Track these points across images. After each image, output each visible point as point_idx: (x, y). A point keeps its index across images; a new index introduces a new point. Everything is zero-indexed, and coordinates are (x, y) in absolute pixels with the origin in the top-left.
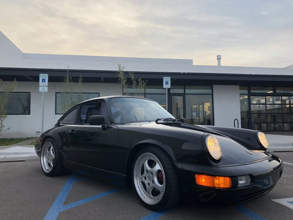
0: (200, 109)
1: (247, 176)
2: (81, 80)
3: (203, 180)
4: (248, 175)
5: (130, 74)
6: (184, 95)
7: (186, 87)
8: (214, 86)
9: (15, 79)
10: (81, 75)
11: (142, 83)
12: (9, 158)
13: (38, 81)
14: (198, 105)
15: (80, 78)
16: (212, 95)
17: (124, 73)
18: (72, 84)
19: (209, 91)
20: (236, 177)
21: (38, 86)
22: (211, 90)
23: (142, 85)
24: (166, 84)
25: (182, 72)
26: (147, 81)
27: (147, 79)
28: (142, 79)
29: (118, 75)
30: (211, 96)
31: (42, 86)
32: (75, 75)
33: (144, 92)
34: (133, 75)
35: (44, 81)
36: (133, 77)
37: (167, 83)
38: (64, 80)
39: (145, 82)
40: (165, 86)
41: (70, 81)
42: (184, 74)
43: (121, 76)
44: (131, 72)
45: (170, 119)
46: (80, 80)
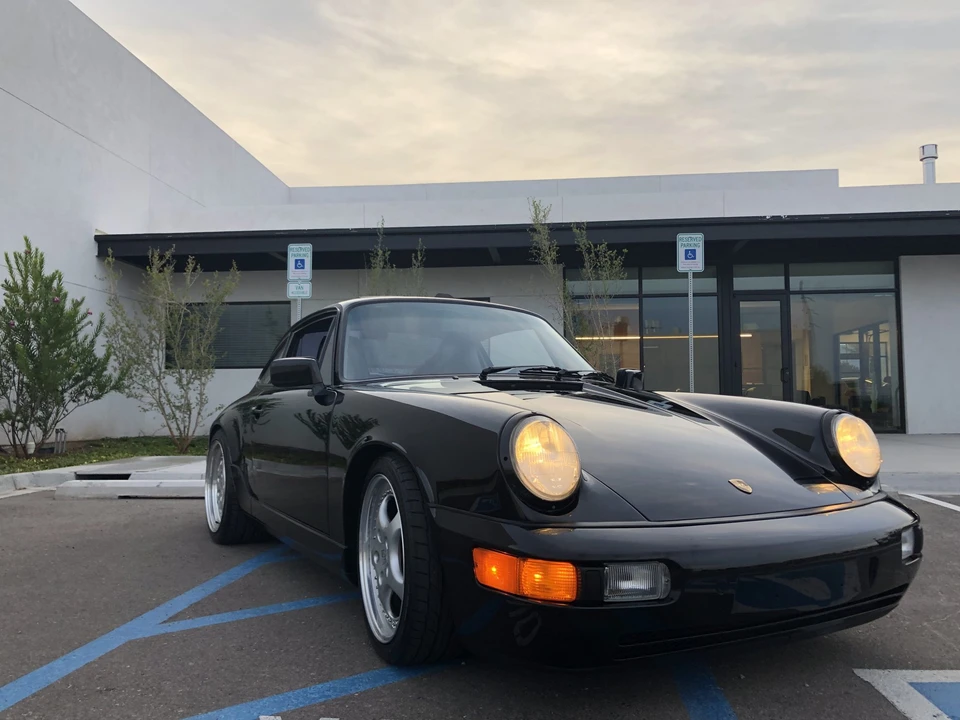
0: (882, 346)
1: (654, 564)
2: (420, 258)
3: (493, 570)
4: (660, 561)
5: (575, 230)
6: (783, 296)
7: (792, 267)
8: (905, 261)
9: (234, 263)
10: (421, 244)
11: (611, 259)
12: (167, 489)
13: (284, 266)
14: (871, 332)
15: (416, 252)
16: (897, 291)
17: (551, 229)
18: (393, 272)
19: (886, 280)
20: (601, 564)
21: (286, 281)
22: (893, 276)
23: (612, 263)
24: (686, 258)
25: (768, 212)
26: (625, 251)
27: (627, 246)
28: (610, 247)
29: (532, 237)
30: (891, 296)
31: (295, 281)
32: (402, 244)
33: (635, 290)
34: (584, 232)
35: (300, 264)
36: (583, 241)
37: (690, 254)
38: (369, 262)
39: (620, 253)
40: (683, 265)
41: (385, 263)
42: (776, 221)
43: (543, 241)
44: (579, 225)
45: (550, 368)
46: (416, 257)
